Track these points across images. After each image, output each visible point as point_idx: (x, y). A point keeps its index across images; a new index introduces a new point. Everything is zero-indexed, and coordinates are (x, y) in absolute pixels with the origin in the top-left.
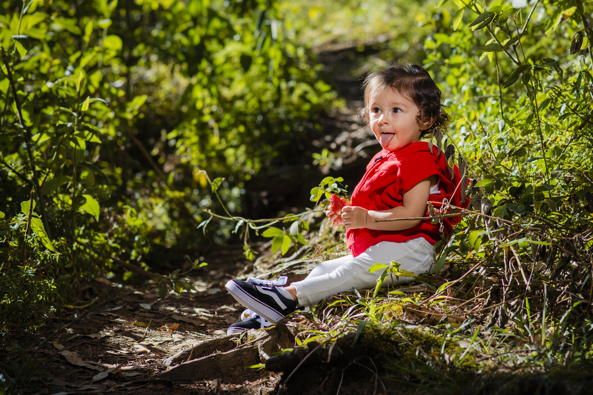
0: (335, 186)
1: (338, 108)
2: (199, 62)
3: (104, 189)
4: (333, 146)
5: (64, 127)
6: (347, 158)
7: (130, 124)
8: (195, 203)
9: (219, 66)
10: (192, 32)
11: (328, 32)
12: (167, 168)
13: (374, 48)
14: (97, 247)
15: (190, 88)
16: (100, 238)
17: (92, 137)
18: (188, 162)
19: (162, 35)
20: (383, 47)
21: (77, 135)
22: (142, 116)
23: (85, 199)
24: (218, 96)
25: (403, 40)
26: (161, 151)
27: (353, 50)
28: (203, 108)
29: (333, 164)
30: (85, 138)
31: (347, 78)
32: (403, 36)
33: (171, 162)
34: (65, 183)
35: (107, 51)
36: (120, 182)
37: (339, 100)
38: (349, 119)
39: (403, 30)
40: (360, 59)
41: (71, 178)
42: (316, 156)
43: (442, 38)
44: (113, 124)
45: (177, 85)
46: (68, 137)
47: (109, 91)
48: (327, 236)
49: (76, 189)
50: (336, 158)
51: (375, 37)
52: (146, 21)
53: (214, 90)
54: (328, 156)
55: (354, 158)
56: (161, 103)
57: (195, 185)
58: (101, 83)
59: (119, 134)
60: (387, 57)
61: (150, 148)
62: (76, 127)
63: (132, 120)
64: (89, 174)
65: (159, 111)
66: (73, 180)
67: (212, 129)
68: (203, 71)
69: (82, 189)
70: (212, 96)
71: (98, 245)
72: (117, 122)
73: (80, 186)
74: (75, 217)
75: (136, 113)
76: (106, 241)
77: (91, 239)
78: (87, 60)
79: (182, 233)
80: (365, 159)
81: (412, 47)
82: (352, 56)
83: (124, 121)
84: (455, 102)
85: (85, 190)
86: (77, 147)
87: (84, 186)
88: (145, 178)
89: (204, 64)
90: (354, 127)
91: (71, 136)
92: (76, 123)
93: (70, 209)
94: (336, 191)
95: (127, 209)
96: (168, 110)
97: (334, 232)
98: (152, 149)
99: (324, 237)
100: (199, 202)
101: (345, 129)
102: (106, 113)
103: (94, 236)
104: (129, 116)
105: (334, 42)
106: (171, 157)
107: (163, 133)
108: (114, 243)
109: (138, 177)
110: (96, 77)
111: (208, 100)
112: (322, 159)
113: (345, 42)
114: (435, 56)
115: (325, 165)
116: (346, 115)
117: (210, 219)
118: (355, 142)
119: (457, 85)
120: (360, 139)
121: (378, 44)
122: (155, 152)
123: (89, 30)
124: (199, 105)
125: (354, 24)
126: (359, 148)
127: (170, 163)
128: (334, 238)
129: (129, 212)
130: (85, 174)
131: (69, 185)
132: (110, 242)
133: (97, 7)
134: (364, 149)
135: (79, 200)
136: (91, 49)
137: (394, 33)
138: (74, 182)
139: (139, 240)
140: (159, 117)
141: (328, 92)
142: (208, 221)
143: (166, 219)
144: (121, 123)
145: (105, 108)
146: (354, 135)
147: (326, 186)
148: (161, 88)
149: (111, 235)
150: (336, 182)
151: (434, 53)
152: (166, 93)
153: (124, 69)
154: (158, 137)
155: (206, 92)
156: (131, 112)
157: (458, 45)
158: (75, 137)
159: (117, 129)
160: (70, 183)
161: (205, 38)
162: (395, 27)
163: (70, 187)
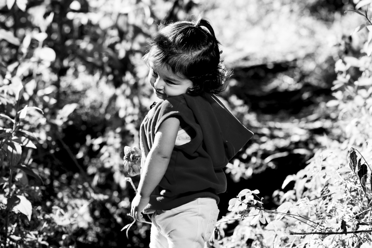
0: (252, 198)
1: (248, 121)
2: (124, 74)
3: (36, 191)
4: (244, 156)
5: (3, 133)
6: (257, 168)
7: (60, 129)
8: (115, 205)
9: (142, 78)
10: (118, 47)
11: (241, 50)
12: (91, 170)
13: (283, 66)
14: (28, 244)
15: (114, 98)
16: (31, 236)
17: (28, 143)
18: (112, 167)
19: (90, 47)
20: (292, 65)
21: (15, 140)
22: (71, 123)
23: (19, 199)
24: (139, 106)
25: (310, 59)
26: (85, 154)
27: (263, 67)
28: (125, 116)
29: (244, 174)
30: (22, 143)
31: (257, 93)
32: (310, 56)
33: (95, 165)
34: (2, 184)
35: (42, 62)
36: (48, 182)
37: (251, 114)
38: (260, 131)
39: (310, 50)
40: (270, 76)
41: (7, 179)
42: (229, 165)
43: (351, 61)
44: (44, 129)
45: (102, 94)
46: (6, 142)
47: (41, 98)
48: (239, 243)
49: (11, 190)
50: (247, 168)
51: (284, 56)
52: (76, 34)
53: (136, 100)
54: (239, 166)
55: (263, 168)
56: (86, 110)
57: (115, 187)
58: (35, 91)
59: (50, 138)
60: (295, 75)
61: (77, 151)
62: (13, 133)
63: (62, 127)
64: (23, 176)
65: (84, 118)
66: (9, 181)
67: (133, 136)
68: (127, 83)
69: (16, 189)
70: (134, 105)
71: (28, 242)
72: (48, 128)
73: (14, 187)
74: (9, 216)
75: (65, 120)
76: (36, 239)
77: (24, 236)
78: (23, 70)
79: (104, 232)
80: (274, 169)
81: (319, 66)
82: (262, 73)
83: (54, 127)
84: (362, 122)
85: (19, 190)
86: (14, 151)
87: (18, 187)
88: (70, 179)
89: (128, 77)
90: (263, 139)
91: (9, 141)
92: (14, 130)
93: (5, 208)
94: (252, 203)
95: (56, 210)
96: (93, 117)
97: (246, 239)
98: (77, 153)
99: (236, 243)
100: (118, 203)
101: (256, 141)
102: (39, 119)
103: (26, 234)
104: (59, 122)
105: (246, 59)
106: (94, 161)
107: (88, 138)
108: (43, 240)
109: (64, 178)
110: (31, 85)
111: (131, 110)
112: (233, 169)
113: (256, 59)
114: (345, 78)
115: (236, 174)
116: (257, 128)
117: (133, 223)
118: (266, 154)
119: (365, 105)
120: (269, 151)
121: (287, 62)
122: (80, 155)
123: (27, 43)
124: (122, 114)
125: (265, 43)
126: (268, 159)
127: (93, 166)
128: (246, 245)
129: (58, 212)
130: (19, 176)
131: (4, 186)
132: (40, 239)
133: (32, 20)
134: (273, 161)
135: (13, 200)
136: (28, 60)
137: (301, 53)
138: (10, 183)
139: (66, 239)
140: (84, 123)
141: (241, 106)
142: (131, 225)
143: (88, 218)
144: (51, 129)
145: (37, 115)
146: (263, 147)
147: (243, 198)
148: (87, 97)
149: (40, 233)
150: (253, 194)
151: (344, 75)
152: (91, 101)
153: (55, 77)
154: (83, 142)
155: (128, 102)
156: (61, 119)
157: (367, 69)
158: (13, 142)
159: (48, 134)
160: (6, 184)
161: (130, 52)
162: (303, 47)
163: (5, 188)
